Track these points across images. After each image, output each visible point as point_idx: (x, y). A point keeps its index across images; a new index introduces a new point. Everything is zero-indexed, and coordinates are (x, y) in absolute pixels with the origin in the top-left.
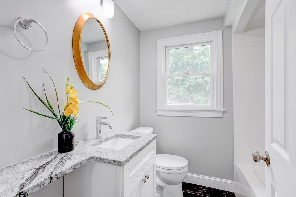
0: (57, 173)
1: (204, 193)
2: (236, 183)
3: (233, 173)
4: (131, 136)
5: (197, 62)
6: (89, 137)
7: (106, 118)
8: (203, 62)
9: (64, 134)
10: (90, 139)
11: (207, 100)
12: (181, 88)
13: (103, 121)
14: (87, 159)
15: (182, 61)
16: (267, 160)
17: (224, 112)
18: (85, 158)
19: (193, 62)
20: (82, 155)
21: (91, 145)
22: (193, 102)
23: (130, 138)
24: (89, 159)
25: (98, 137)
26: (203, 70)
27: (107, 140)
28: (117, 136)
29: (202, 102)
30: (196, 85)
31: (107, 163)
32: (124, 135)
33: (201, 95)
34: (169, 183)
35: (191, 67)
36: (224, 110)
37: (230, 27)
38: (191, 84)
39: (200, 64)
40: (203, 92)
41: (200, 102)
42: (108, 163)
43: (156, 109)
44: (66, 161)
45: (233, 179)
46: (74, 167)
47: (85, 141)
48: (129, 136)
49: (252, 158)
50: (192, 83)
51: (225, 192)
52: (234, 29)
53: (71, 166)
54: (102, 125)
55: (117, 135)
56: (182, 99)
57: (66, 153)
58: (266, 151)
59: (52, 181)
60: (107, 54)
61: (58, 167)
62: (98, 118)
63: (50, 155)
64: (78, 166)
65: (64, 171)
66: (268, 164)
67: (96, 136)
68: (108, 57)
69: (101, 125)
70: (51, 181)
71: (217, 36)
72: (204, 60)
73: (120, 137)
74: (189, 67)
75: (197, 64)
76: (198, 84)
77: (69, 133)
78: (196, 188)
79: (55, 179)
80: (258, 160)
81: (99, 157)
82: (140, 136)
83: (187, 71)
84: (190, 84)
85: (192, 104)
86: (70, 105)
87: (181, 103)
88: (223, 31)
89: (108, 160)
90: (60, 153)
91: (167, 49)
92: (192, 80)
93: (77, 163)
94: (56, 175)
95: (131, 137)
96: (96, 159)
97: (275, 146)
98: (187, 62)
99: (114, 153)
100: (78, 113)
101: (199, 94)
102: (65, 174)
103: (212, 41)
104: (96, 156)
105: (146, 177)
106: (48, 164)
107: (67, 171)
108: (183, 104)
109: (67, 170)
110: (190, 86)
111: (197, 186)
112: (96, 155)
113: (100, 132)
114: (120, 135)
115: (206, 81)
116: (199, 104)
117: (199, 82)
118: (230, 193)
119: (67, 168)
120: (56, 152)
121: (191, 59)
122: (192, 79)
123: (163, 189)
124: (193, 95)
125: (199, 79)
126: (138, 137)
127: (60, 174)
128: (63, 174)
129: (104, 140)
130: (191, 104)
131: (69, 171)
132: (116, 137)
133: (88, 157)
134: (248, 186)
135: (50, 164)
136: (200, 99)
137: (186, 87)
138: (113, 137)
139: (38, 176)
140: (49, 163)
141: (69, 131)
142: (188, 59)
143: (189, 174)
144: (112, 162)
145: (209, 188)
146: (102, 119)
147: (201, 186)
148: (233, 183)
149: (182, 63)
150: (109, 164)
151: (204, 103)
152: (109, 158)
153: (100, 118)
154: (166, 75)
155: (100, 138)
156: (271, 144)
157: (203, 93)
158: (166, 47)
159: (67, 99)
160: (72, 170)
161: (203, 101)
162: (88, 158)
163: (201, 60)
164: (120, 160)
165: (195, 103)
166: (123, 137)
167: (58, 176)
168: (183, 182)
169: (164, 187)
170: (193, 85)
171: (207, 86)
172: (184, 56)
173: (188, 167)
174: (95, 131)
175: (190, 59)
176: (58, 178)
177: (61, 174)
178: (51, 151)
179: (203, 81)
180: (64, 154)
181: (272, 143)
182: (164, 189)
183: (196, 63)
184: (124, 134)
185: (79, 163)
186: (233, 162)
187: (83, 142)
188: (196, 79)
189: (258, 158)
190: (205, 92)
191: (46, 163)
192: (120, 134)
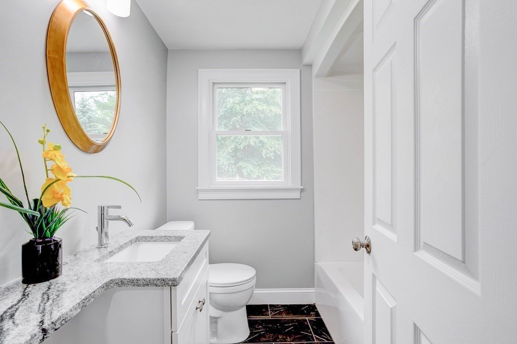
0: (53, 320)
1: (277, 314)
2: (317, 291)
3: (314, 276)
4: (165, 236)
5: (249, 110)
6: (82, 247)
7: (119, 207)
8: (257, 109)
9: (39, 243)
10: (85, 251)
11: (263, 172)
12: (221, 153)
13: (112, 212)
14: (103, 284)
15: (224, 106)
16: (368, 246)
17: (302, 190)
18: (100, 285)
19: (242, 110)
20: (88, 279)
21: (95, 261)
22: (242, 176)
23: (163, 241)
24: (107, 286)
25: (101, 245)
26: (257, 123)
27: (121, 248)
28: (138, 240)
29: (256, 177)
30: (247, 148)
31: (146, 287)
32: (152, 237)
33: (254, 165)
34: (227, 308)
35: (239, 117)
36: (302, 187)
37: (310, 66)
38: (238, 145)
39: (252, 113)
40: (257, 160)
41: (252, 177)
42: (148, 285)
43: (197, 188)
44: (58, 296)
45: (313, 286)
46: (83, 303)
47: (75, 255)
48: (161, 237)
49: (352, 247)
50: (241, 144)
51: (304, 306)
52: (315, 70)
53: (79, 301)
54: (110, 221)
55: (137, 238)
56: (223, 171)
57: (47, 283)
58: (366, 236)
59: (45, 336)
60: (114, 82)
61: (48, 308)
62: (102, 209)
63: (6, 293)
64: (89, 300)
65: (67, 314)
66: (369, 252)
67: (96, 242)
68: (115, 88)
69: (107, 222)
70: (43, 338)
71: (292, 76)
72: (259, 108)
73: (144, 241)
74: (234, 118)
75: (249, 114)
76: (249, 146)
77: (51, 242)
78: (264, 310)
79: (51, 332)
80: (358, 248)
81: (128, 278)
82: (183, 235)
83: (231, 123)
84: (236, 147)
85: (239, 180)
86: (55, 184)
87: (222, 179)
88: (300, 70)
89: (148, 280)
90: (30, 286)
91: (216, 86)
92: (240, 139)
93: (87, 294)
94: (53, 323)
95: (167, 239)
96: (120, 283)
97: (378, 227)
98: (232, 108)
99: (153, 267)
100: (70, 199)
101: (251, 163)
102: (69, 318)
103: (285, 83)
104: (121, 277)
105: (200, 302)
106: (14, 309)
107: (71, 313)
108: (225, 180)
109: (71, 311)
110: (236, 150)
111: (265, 306)
112: (118, 276)
113: (106, 234)
114: (143, 237)
115: (261, 142)
116: (249, 179)
117: (251, 143)
118: (310, 306)
119: (71, 306)
120: (17, 284)
121: (239, 104)
122: (239, 137)
123: (216, 322)
124: (241, 164)
125: (251, 138)
126: (179, 239)
127: (59, 321)
128: (64, 321)
129: (116, 249)
130: (237, 179)
131: (75, 313)
132: (135, 241)
133: (105, 281)
134: (336, 291)
135: (20, 309)
136: (251, 171)
137: (231, 151)
138: (131, 242)
139: (8, 334)
140: (17, 307)
141: (51, 236)
142: (234, 103)
143: (257, 291)
144: (155, 282)
145: (283, 306)
146: (109, 209)
147: (271, 306)
148: (314, 291)
149: (224, 109)
150: (150, 287)
151: (258, 177)
152: (149, 277)
153: (105, 209)
154: (213, 130)
155: (105, 246)
156: (374, 226)
157: (257, 162)
158: (214, 83)
159: (47, 171)
160: (79, 310)
161: (258, 174)
162: (105, 283)
163: (255, 107)
164: (172, 277)
165: (244, 177)
166: (149, 241)
167: (57, 324)
168: (248, 304)
169: (219, 318)
170: (242, 148)
171: (262, 151)
172: (226, 98)
173: (255, 280)
174: (96, 234)
175: (236, 103)
176: (56, 330)
177: (61, 320)
178: (4, 285)
179: (257, 141)
180: (43, 286)
181: (374, 224)
182: (219, 321)
183: (247, 111)
184: (151, 235)
185: (90, 295)
186: (314, 262)
187: (72, 257)
188: (246, 138)
189: (359, 246)
190: (260, 160)
191: (9, 308)
192: (142, 235)
